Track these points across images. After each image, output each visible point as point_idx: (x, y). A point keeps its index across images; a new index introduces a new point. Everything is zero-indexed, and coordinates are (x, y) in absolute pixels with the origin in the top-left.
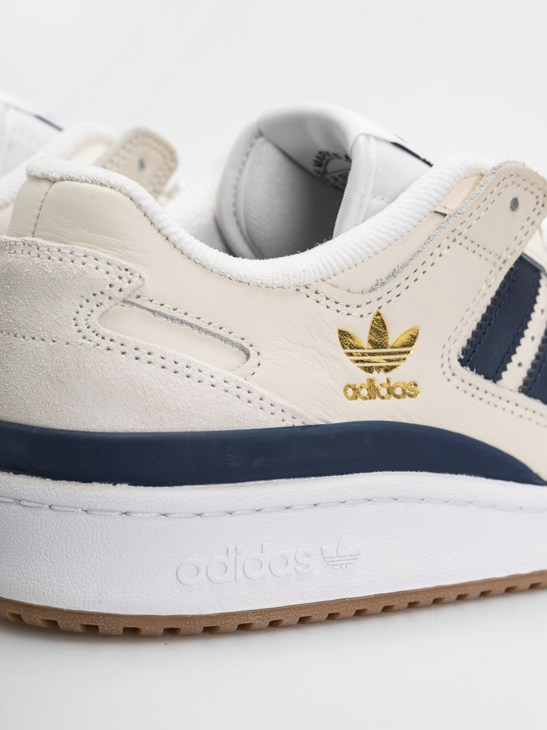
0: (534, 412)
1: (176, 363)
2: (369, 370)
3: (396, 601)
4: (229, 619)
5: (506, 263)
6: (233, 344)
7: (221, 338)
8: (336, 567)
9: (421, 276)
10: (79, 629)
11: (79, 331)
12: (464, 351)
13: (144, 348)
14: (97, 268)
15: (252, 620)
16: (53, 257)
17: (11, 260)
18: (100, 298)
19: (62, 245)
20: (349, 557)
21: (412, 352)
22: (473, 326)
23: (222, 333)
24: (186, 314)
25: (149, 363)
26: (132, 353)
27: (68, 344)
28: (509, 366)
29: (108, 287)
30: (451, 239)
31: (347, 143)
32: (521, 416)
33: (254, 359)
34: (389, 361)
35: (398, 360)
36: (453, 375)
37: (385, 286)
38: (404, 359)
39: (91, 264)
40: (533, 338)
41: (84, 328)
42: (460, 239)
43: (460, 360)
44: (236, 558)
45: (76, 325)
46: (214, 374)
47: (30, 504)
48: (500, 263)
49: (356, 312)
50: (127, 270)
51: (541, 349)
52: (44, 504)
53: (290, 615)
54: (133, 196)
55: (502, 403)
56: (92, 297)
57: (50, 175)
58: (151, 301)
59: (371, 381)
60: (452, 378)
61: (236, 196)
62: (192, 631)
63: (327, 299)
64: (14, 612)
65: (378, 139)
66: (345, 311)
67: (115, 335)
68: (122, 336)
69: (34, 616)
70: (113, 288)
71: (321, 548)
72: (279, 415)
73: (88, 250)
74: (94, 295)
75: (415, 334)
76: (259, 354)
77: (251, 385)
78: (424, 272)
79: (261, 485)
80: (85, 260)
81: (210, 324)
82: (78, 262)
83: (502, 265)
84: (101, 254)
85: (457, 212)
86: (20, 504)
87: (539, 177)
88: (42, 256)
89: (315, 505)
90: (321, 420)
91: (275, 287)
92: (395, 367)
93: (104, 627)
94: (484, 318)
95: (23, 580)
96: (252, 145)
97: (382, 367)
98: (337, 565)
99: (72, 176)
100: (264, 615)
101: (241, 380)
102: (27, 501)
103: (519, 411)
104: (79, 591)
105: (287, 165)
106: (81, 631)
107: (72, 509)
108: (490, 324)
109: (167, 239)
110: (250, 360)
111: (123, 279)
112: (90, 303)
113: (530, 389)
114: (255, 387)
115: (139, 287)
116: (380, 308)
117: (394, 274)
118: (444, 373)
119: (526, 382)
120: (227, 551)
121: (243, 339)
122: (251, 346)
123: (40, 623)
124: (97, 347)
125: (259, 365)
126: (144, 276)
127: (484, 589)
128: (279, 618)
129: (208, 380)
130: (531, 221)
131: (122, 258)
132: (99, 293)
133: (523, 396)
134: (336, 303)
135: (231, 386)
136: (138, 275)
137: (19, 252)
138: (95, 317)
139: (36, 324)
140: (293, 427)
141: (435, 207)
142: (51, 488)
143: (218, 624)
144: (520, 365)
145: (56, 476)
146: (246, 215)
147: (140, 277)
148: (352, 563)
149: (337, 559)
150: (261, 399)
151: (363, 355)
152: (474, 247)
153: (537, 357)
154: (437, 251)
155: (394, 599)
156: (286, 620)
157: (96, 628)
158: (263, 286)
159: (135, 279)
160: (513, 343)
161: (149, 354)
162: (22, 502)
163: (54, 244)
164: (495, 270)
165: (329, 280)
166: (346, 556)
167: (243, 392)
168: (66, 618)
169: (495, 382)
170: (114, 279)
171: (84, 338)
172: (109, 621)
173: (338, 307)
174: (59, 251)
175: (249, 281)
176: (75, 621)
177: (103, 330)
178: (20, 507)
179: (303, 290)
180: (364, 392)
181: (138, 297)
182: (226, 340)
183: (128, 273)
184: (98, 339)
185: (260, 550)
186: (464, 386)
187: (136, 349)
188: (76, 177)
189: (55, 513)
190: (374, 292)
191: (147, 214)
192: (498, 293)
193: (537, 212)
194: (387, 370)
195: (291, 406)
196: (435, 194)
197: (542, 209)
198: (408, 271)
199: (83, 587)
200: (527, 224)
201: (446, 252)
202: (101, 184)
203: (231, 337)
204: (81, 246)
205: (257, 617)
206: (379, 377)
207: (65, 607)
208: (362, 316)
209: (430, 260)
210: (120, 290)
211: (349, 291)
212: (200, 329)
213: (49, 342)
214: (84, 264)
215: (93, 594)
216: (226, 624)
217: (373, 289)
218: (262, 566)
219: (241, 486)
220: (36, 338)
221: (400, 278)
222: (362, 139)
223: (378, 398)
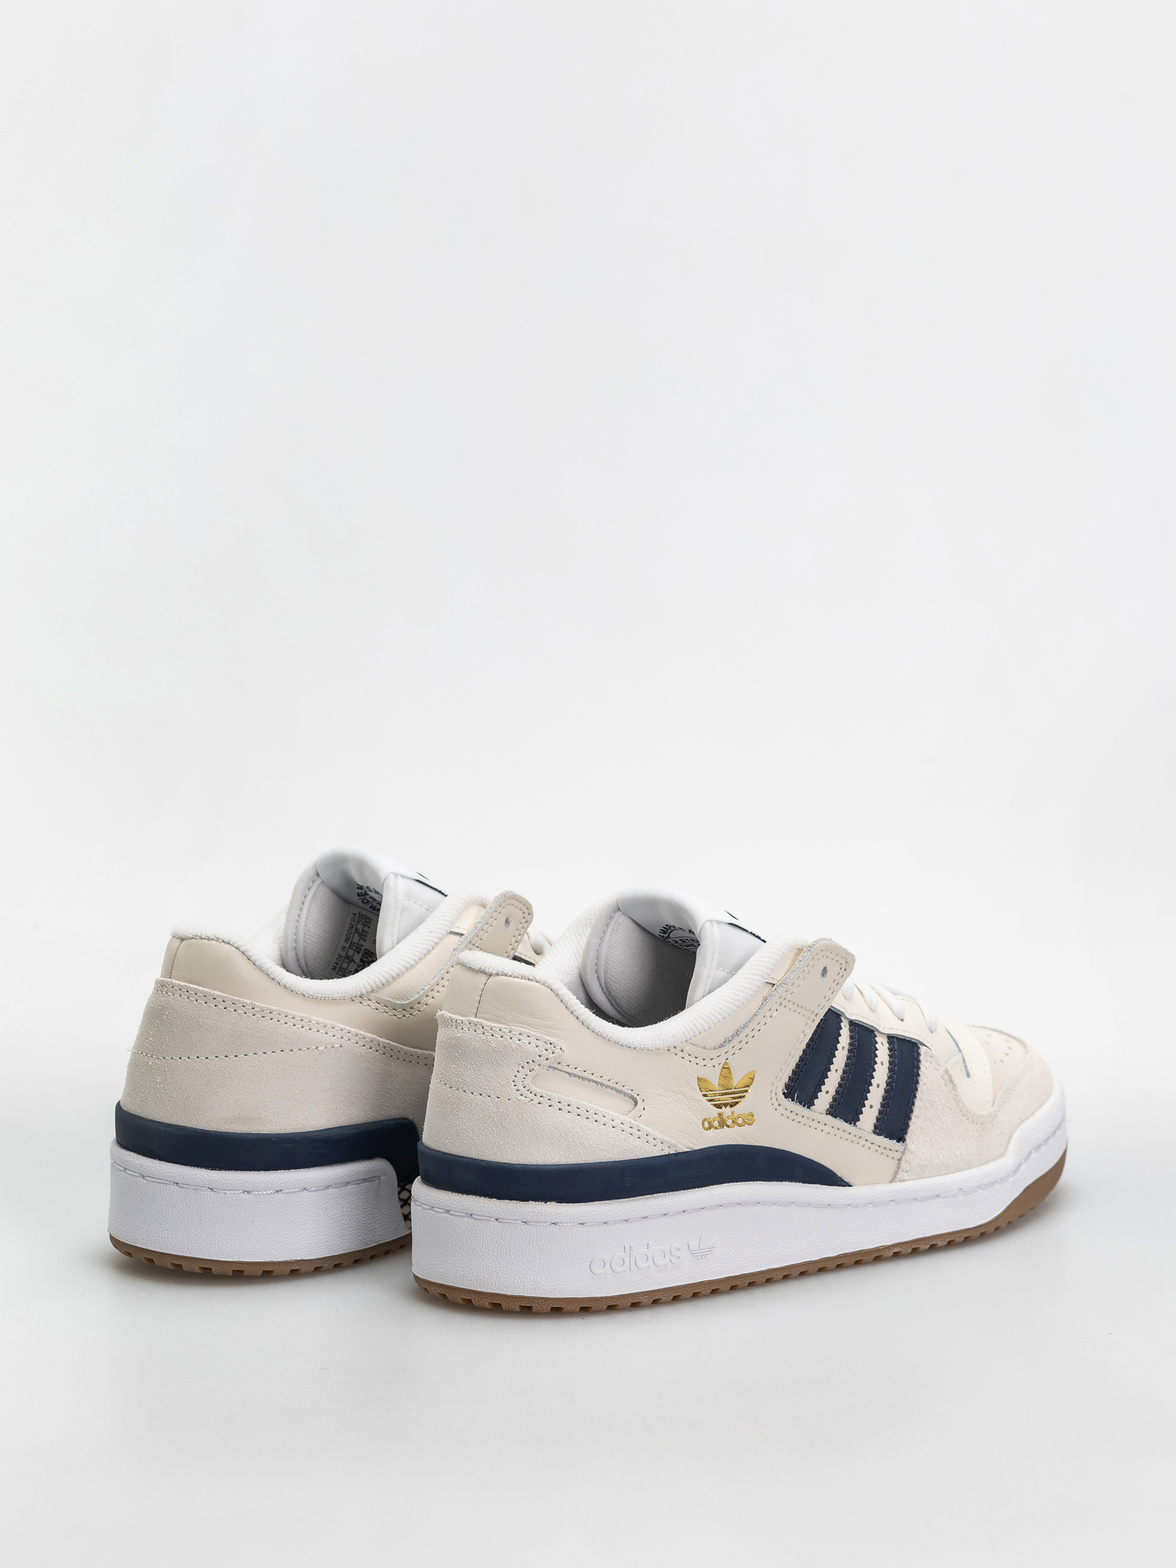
0: (838, 1129)
1: (587, 1111)
2: (719, 1106)
3: (739, 1281)
4: (626, 1299)
5: (818, 1016)
6: (625, 1094)
7: (617, 1091)
8: (698, 1257)
9: (756, 1033)
10: (518, 1309)
11: (518, 1090)
12: (787, 1086)
13: (565, 1102)
14: (529, 1043)
15: (641, 1299)
16: (495, 1035)
17: (459, 1035)
18: (532, 1065)
19: (502, 1026)
20: (707, 1250)
21: (749, 1091)
22: (793, 1066)
23: (617, 1086)
24: (592, 1074)
25: (569, 1112)
26: (557, 1106)
27: (509, 1100)
28: (819, 1094)
29: (538, 1057)
30: (779, 1003)
31: (696, 927)
32: (829, 1133)
33: (640, 1105)
34: (734, 1098)
35: (740, 1097)
36: (779, 1105)
37: (731, 1043)
38: (744, 1096)
39: (525, 1040)
40: (836, 1071)
41: (521, 1088)
42: (785, 1003)
43: (784, 1094)
44: (630, 1254)
45: (515, 1086)
46: (614, 1118)
47: (480, 1218)
48: (813, 1016)
49: (710, 1064)
50: (551, 1044)
51: (842, 1079)
52: (491, 1218)
53: (667, 1295)
54: (553, 988)
55: (815, 1124)
56: (526, 1064)
57: (487, 970)
58: (568, 1066)
59: (720, 1115)
60: (779, 1108)
61: (597, 958)
62: (600, 1308)
63: (689, 1055)
64: (465, 1298)
65: (718, 922)
66: (702, 1063)
67: (544, 1093)
68: (549, 1093)
69: (483, 1300)
70: (541, 1058)
71: (688, 1244)
72: (660, 1146)
73: (522, 1029)
74: (528, 1063)
75: (752, 1077)
76: (643, 1100)
77: (640, 1125)
78: (759, 1030)
79: (647, 1199)
80: (520, 1037)
81: (609, 1080)
82: (515, 1039)
83: (815, 1018)
84: (532, 1032)
85: (783, 983)
86: (472, 1218)
87: (843, 949)
88: (486, 1034)
89: (684, 1211)
90: (688, 1148)
91: (653, 1049)
92: (737, 1103)
93: (537, 1307)
94: (801, 1059)
95: (474, 1274)
96: (611, 918)
97: (728, 1103)
98: (699, 1256)
99: (505, 972)
100: (650, 1295)
101: (633, 1121)
102: (478, 1215)
103: (827, 1129)
104: (519, 1281)
105: (637, 932)
106: (519, 1311)
107: (514, 1221)
108: (805, 1064)
109: (577, 1018)
110: (638, 1106)
111: (548, 1051)
112: (525, 1069)
113: (835, 1111)
114: (643, 1127)
115: (560, 1056)
116: (727, 1059)
117: (737, 1033)
118: (773, 1104)
119: (831, 1106)
120: (625, 1248)
121: (632, 1090)
122: (638, 1095)
123: (487, 1305)
124: (531, 1102)
125: (644, 1109)
126: (564, 1048)
127: (803, 1270)
128: (660, 1297)
129: (610, 1123)
130: (836, 982)
131: (546, 1035)
132: (531, 1062)
133: (829, 1117)
134: (696, 1058)
135: (626, 1127)
136: (559, 1047)
137: (465, 1029)
138: (529, 1079)
139: (482, 1084)
140: (669, 1155)
141: (766, 979)
142: (497, 1206)
143: (618, 1303)
144: (827, 1092)
145: (500, 1197)
146: (606, 972)
147: (561, 1049)
148: (709, 1254)
149: (699, 1251)
150: (647, 1135)
151: (715, 1095)
152: (795, 1007)
153: (840, 1085)
154: (768, 1014)
155: (739, 1280)
156: (664, 1299)
157: (530, 1308)
158: (645, 1050)
159: (557, 1051)
160: (822, 1077)
161: (568, 1105)
162: (473, 1216)
163: (495, 1025)
164: (810, 1022)
165: (691, 1041)
166: (705, 1249)
167: (634, 1131)
168: (509, 1301)
169: (809, 1108)
170: (542, 1051)
171: (522, 1095)
172: (542, 1302)
173: (697, 1061)
174: (500, 1030)
175: (634, 1046)
176: (516, 1303)
177: (534, 1089)
178: (472, 1220)
179: (672, 1050)
180: (716, 1124)
181: (559, 1063)
182: (620, 1092)
183: (552, 1046)
184: (532, 1096)
185: (646, 1247)
186: (788, 1113)
187: (559, 1102)
188: (510, 974)
189: (501, 1224)
190: (723, 1048)
191: (563, 1001)
192: (811, 1039)
193: (840, 975)
194: (732, 1106)
195: (668, 1139)
196: (766, 970)
197: (845, 972)
198: (747, 1031)
199: (523, 1278)
200: (833, 985)
201: (775, 1014)
202: (529, 979)
203: (624, 1089)
204: (516, 1026)
205: (645, 1297)
206: (727, 1111)
207: (508, 1294)
208: (714, 1066)
209: (763, 1021)
210: (547, 1059)
211: (704, 1048)
212: (602, 1085)
213: (494, 1098)
214: (519, 1040)
215: (530, 1283)
216: (623, 1302)
217: (722, 1046)
218: (648, 1259)
219: (634, 1200)
220: (483, 1094)
221: (742, 1036)
222: (708, 925)
223: (725, 1127)
